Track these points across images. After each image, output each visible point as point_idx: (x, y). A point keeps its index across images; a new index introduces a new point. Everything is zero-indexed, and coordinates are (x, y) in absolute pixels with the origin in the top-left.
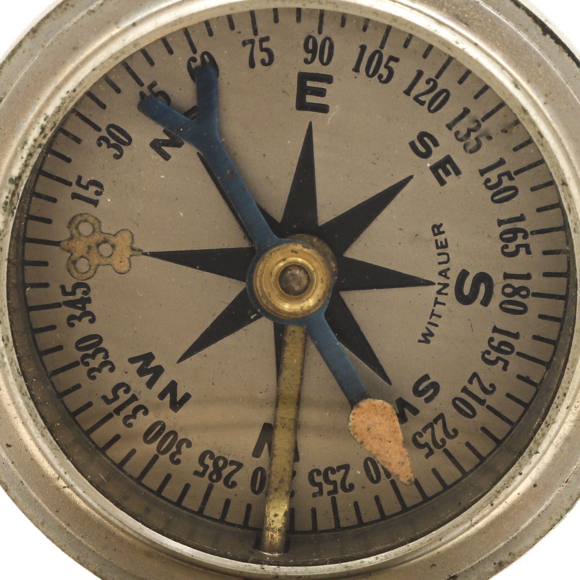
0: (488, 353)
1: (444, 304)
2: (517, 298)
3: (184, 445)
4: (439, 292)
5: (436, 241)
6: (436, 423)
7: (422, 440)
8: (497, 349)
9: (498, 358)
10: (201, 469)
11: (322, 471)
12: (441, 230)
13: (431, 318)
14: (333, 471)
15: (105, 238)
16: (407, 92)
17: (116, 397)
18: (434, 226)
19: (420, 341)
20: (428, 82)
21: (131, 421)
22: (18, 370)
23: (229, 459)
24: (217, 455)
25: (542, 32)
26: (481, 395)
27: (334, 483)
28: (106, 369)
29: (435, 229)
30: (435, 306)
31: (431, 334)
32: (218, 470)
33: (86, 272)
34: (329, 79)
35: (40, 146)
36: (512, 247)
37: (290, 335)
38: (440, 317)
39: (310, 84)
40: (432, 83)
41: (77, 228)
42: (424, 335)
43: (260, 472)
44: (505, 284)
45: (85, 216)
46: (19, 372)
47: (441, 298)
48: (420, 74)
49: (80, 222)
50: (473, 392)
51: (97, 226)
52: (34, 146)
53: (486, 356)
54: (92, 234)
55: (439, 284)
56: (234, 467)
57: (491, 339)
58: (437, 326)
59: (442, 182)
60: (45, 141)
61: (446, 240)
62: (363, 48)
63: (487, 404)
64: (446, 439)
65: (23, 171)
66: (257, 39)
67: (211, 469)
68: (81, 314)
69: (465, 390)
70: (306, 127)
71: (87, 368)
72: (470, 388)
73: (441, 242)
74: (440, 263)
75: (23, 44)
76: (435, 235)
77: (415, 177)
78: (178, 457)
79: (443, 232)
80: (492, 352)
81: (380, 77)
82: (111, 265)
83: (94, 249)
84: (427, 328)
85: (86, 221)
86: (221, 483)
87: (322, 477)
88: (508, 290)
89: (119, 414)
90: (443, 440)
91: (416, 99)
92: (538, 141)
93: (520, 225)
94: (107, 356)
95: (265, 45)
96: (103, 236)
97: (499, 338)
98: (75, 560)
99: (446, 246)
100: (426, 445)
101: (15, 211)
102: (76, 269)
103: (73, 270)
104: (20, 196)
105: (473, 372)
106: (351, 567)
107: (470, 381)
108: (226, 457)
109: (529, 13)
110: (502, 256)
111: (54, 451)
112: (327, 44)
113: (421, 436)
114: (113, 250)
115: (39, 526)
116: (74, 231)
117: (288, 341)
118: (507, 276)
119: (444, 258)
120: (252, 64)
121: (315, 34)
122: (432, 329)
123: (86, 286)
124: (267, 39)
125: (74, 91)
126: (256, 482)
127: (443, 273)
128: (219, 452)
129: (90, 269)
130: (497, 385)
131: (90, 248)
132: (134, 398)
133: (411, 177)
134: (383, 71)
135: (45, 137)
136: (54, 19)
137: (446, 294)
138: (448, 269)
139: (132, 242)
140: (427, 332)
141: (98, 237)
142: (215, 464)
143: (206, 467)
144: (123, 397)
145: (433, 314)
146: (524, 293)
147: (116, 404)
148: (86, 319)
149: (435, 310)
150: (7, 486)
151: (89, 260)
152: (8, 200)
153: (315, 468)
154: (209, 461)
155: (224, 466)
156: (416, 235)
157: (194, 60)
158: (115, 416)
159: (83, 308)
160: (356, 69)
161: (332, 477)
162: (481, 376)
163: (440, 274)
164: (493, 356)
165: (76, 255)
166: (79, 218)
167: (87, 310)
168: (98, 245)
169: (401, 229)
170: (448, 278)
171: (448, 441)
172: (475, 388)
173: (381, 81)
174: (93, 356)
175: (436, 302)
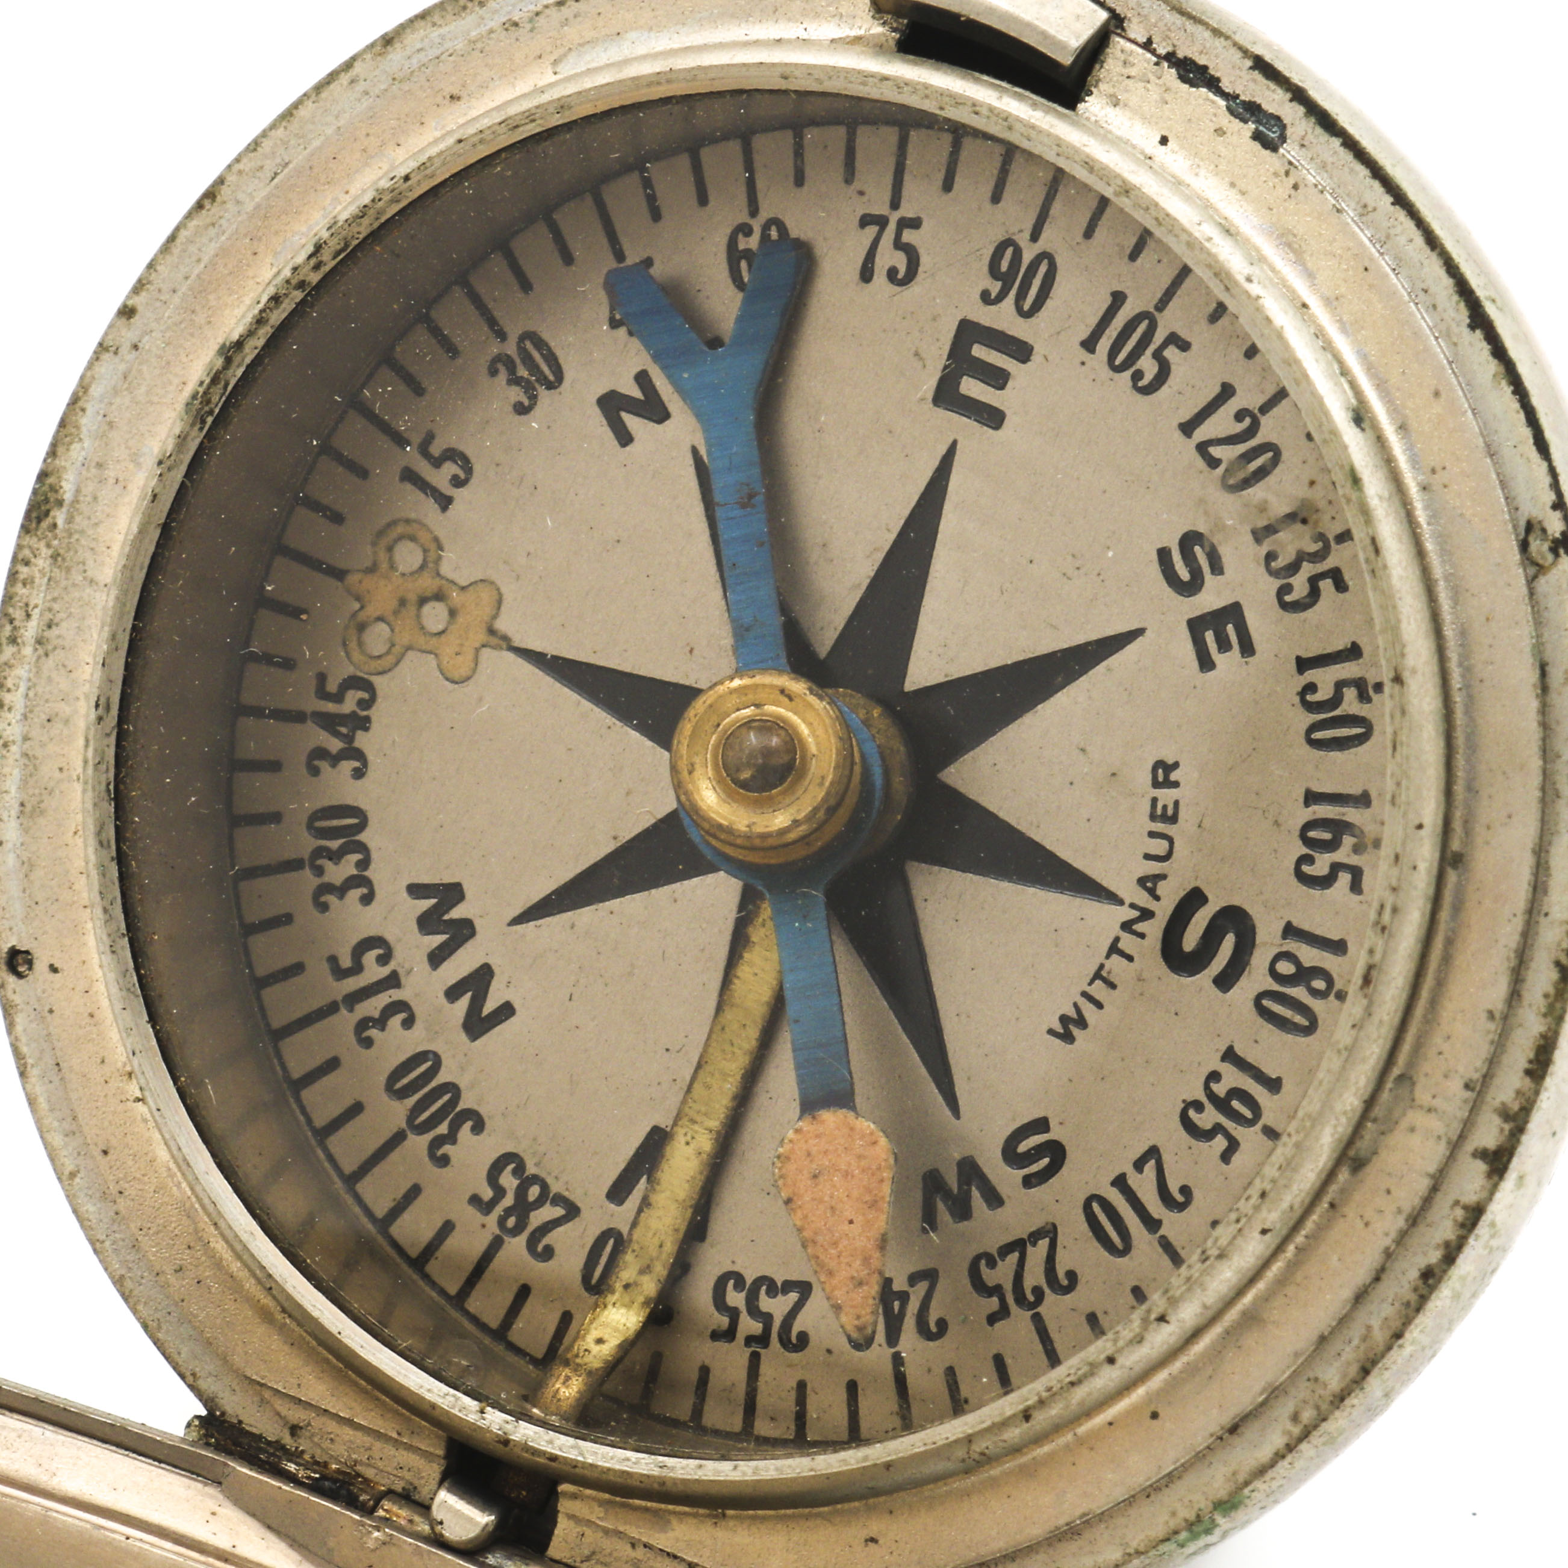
0: (1198, 1106)
1: (1130, 958)
2: (1298, 992)
3: (469, 1124)
4: (1127, 926)
5: (1154, 801)
6: (1034, 1244)
7: (990, 1277)
8: (1222, 1104)
9: (1218, 1129)
10: (487, 1194)
11: (749, 1282)
12: (1174, 776)
13: (1090, 984)
14: (773, 1289)
15: (440, 589)
16: (1187, 428)
17: (357, 968)
18: (1159, 764)
19: (1051, 1032)
20: (1239, 416)
21: (373, 1033)
22: (108, 784)
23: (555, 1188)
24: (531, 1169)
25: (1468, 321)
26: (1155, 1207)
27: (767, 1319)
28: (355, 894)
29: (1160, 771)
30: (1108, 957)
31: (1081, 1022)
32: (522, 1208)
33: (379, 657)
34: (1022, 351)
35: (301, 285)
36: (1320, 866)
37: (764, 925)
38: (1112, 986)
39: (979, 351)
40: (1248, 421)
41: (390, 549)
42: (1064, 1019)
43: (611, 1242)
44: (1284, 949)
45: (415, 525)
46: (108, 791)
47: (1128, 943)
48: (1227, 391)
49: (400, 538)
50: (1139, 1195)
51: (432, 555)
52: (288, 282)
53: (1192, 1113)
54: (416, 572)
55: (1133, 906)
56: (559, 1212)
57: (1214, 1076)
58: (1099, 1005)
59: (1206, 663)
60: (315, 278)
61: (1176, 804)
62: (1118, 299)
63: (1161, 1232)
64: (1047, 1291)
65: (250, 333)
66: (894, 218)
67: (508, 1201)
68: (342, 750)
69: (1120, 1182)
70: (942, 449)
71: (317, 881)
72: (1134, 1180)
73: (1165, 807)
74: (1148, 857)
75: (356, 64)
76: (1156, 784)
77: (1148, 633)
78: (447, 1149)
79: (1176, 784)
80: (1209, 1107)
81: (1138, 376)
82: (436, 655)
83: (412, 610)
84: (1075, 1005)
85: (413, 538)
86: (521, 1240)
87: (743, 1294)
88: (1286, 968)
89: (351, 1010)
90: (1038, 1292)
91: (1202, 448)
92: (1367, 561)
93: (1351, 814)
94: (364, 864)
95: (908, 236)
96: (437, 582)
97: (1232, 1078)
98: (114, 1283)
99: (1173, 819)
100: (996, 1290)
101: (210, 420)
102: (360, 644)
103: (353, 645)
104: (230, 388)
105: (1151, 1143)
106: (673, 1469)
107: (1139, 1165)
108: (550, 1180)
109: (1451, 268)
110: (1294, 881)
111: (124, 993)
112: (1043, 268)
113: (992, 1263)
114: (449, 623)
115: (64, 1178)
116: (382, 555)
117: (754, 939)
118: (1290, 931)
119: (1159, 847)
120: (866, 274)
121: (1023, 240)
122: (1089, 1011)
123: (369, 687)
124: (915, 223)
125: (407, 178)
126: (597, 1263)
127: (1149, 883)
128: (537, 1165)
129: (388, 652)
130: (1197, 1194)
131: (403, 602)
132: (393, 981)
133: (1138, 633)
134: (1147, 365)
135: (317, 267)
136: (434, 24)
137: (1142, 936)
138: (1163, 877)
139: (495, 617)
140: (1075, 1016)
141: (427, 583)
142: (521, 1192)
143: (500, 1192)
144: (373, 971)
145: (1098, 975)
146: (1319, 984)
147: (353, 984)
148: (348, 766)
149: (1107, 968)
150: (25, 1065)
151: (392, 630)
152: (201, 390)
153: (736, 1268)
154: (508, 1181)
155: (540, 1202)
156: (1114, 774)
157: (745, 230)
158: (344, 1011)
159: (349, 739)
160: (1089, 344)
161: (766, 1303)
162: (1166, 1158)
163: (1142, 881)
164: (1208, 1117)
165: (371, 611)
166: (400, 529)
167: (357, 744)
168: (423, 601)
169: (1083, 750)
170: (1157, 898)
171: (1050, 1296)
172: (1145, 1185)
173: (1135, 387)
174: (336, 856)
175: (1114, 949)
